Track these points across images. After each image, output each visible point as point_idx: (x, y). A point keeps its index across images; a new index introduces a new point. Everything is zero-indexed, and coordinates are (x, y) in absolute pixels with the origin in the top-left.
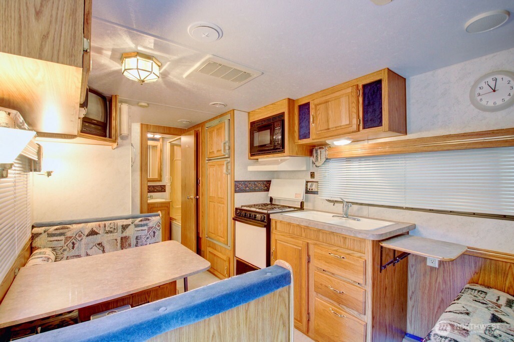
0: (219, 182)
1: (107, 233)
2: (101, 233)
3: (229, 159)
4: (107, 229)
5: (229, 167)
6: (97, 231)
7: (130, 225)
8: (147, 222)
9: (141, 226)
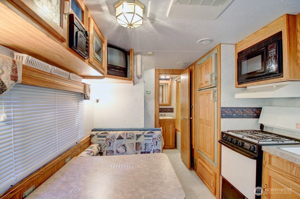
0: (207, 108)
1: (128, 139)
2: (124, 138)
3: (215, 88)
4: (128, 136)
5: (216, 95)
6: (123, 137)
7: (141, 135)
8: (152, 134)
9: (148, 136)
